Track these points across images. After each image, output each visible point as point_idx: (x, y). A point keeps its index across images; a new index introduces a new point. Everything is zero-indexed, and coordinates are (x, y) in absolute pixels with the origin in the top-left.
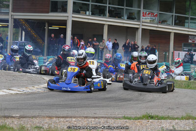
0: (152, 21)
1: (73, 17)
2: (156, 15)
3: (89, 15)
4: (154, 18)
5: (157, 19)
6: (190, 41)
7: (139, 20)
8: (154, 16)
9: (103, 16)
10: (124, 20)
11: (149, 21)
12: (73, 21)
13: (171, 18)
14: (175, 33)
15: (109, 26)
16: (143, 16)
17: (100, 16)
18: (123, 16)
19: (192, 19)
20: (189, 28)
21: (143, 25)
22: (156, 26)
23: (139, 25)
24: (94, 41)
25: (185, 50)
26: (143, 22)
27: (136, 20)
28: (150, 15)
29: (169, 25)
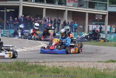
0: (74, 6)
1: (23, 4)
2: (77, 2)
3: (33, 2)
4: (75, 3)
5: (77, 4)
6: (96, 18)
7: (65, 4)
8: (75, 2)
9: (43, 2)
10: (56, 5)
11: (72, 6)
12: (23, 6)
13: (86, 3)
14: (89, 13)
15: (47, 9)
16: (68, 2)
17: (40, 2)
18: (55, 2)
19: (99, 3)
20: (97, 10)
21: (68, 8)
22: (77, 8)
23: (66, 8)
24: (38, 19)
25: (93, 24)
26: (68, 6)
27: (63, 5)
28: (73, 1)
29: (85, 8)
